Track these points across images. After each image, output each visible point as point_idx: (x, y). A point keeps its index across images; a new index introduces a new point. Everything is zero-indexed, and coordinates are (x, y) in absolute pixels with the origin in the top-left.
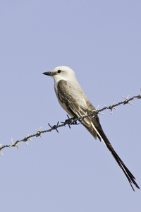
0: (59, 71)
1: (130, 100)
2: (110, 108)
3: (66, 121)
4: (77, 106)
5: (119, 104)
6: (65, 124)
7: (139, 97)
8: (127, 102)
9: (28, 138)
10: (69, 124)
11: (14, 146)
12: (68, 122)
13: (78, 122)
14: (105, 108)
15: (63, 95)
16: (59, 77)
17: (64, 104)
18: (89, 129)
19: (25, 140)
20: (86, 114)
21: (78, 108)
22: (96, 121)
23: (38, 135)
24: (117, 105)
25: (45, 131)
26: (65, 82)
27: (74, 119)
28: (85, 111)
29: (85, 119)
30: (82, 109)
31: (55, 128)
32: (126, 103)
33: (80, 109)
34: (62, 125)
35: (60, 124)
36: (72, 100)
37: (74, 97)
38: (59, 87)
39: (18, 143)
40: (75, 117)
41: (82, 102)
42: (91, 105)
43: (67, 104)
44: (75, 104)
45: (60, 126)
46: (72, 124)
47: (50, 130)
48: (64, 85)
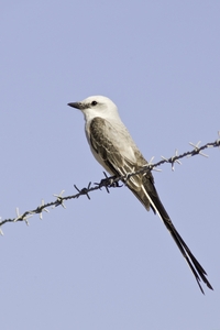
0: (94, 103)
1: (202, 148)
2: (170, 161)
3: (103, 181)
4: (119, 158)
5: (185, 155)
6: (100, 185)
7: (217, 144)
8: (197, 153)
9: (43, 207)
10: (106, 186)
11: (21, 220)
12: (105, 183)
13: (120, 183)
14: (162, 162)
15: (98, 141)
16: (93, 113)
17: (100, 155)
18: (138, 194)
19: (39, 210)
20: (133, 171)
21: (121, 162)
22: (149, 181)
23: (59, 203)
24: (181, 157)
25: (70, 198)
26: (103, 121)
27: (114, 178)
28: (132, 166)
29: (132, 179)
30: (128, 163)
31: (84, 192)
32: (195, 153)
33: (124, 163)
34: (96, 188)
35: (93, 186)
36: (112, 148)
37: (116, 145)
38: (92, 128)
39: (28, 216)
40: (117, 175)
41: (128, 152)
42: (142, 158)
43: (105, 155)
44: (117, 156)
45: (92, 189)
46: (113, 185)
47: (77, 196)
48: (100, 125)
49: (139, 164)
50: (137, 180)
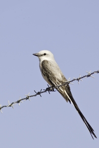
0: (45, 54)
1: (92, 74)
2: (77, 80)
3: (47, 89)
4: (55, 79)
5: (84, 77)
6: (46, 91)
7: (98, 72)
9: (20, 100)
10: (49, 91)
11: (10, 106)
12: (48, 89)
13: (55, 89)
14: (74, 80)
15: (45, 70)
17: (46, 77)
18: (63, 95)
19: (18, 102)
20: (61, 84)
21: (55, 80)
22: (68, 89)
23: (27, 98)
24: (82, 78)
25: (32, 96)
26: (47, 62)
27: (52, 87)
28: (60, 82)
29: (60, 88)
30: (59, 80)
31: (39, 93)
32: (88, 76)
33: (57, 80)
34: (44, 92)
35: (43, 91)
36: (51, 74)
37: (53, 72)
38: (42, 65)
39: (13, 104)
40: (53, 86)
41: (58, 76)
42: (65, 78)
43: (48, 77)
44: (53, 77)
46: (51, 91)
47: (36, 95)
48: (46, 64)
49: (64, 81)
50: (63, 88)
